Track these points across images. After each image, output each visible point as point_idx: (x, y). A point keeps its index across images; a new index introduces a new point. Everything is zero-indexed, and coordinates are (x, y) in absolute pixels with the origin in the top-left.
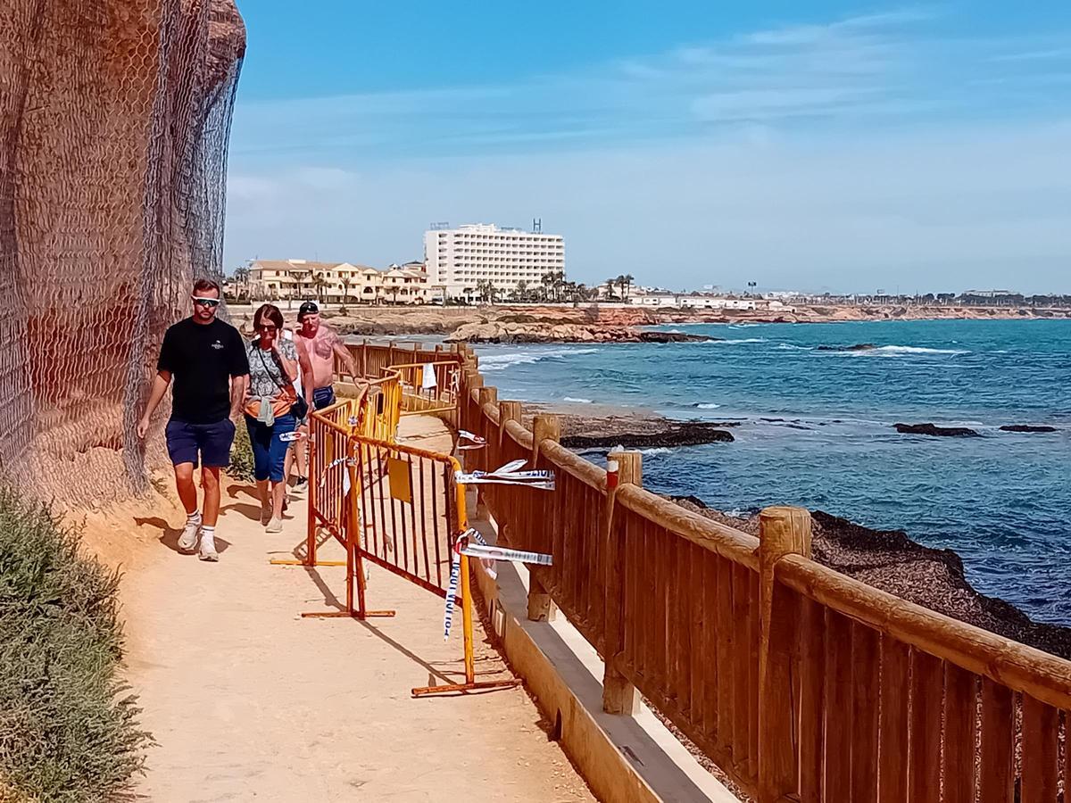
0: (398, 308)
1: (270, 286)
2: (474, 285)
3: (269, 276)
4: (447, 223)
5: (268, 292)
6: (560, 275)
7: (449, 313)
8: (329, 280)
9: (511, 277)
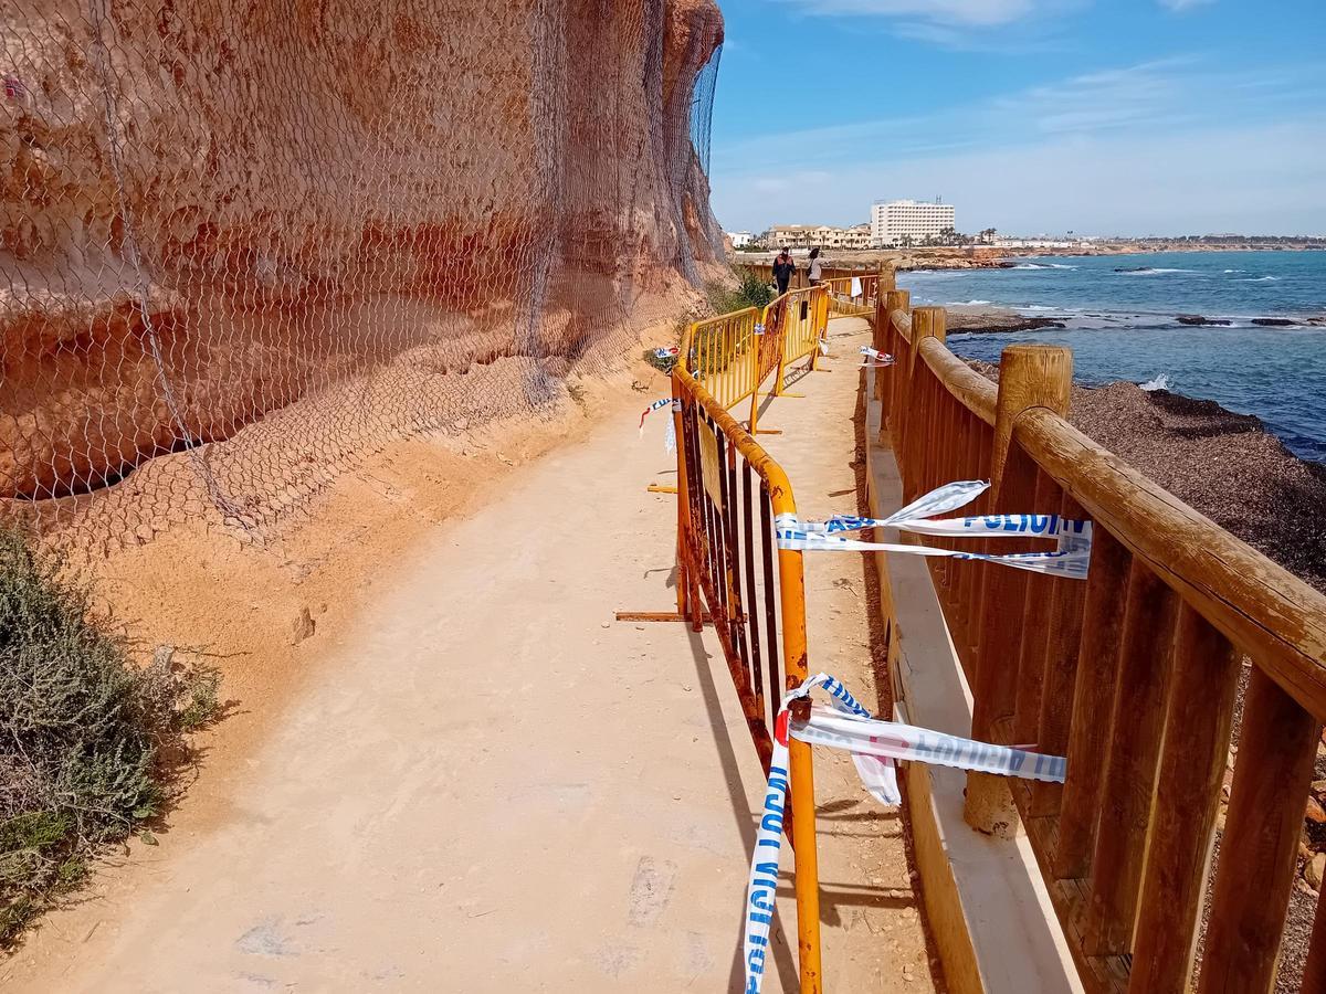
0: (853, 252)
2: (899, 237)
3: (780, 235)
4: (885, 200)
5: (779, 244)
6: (952, 229)
7: (884, 253)
9: (922, 232)
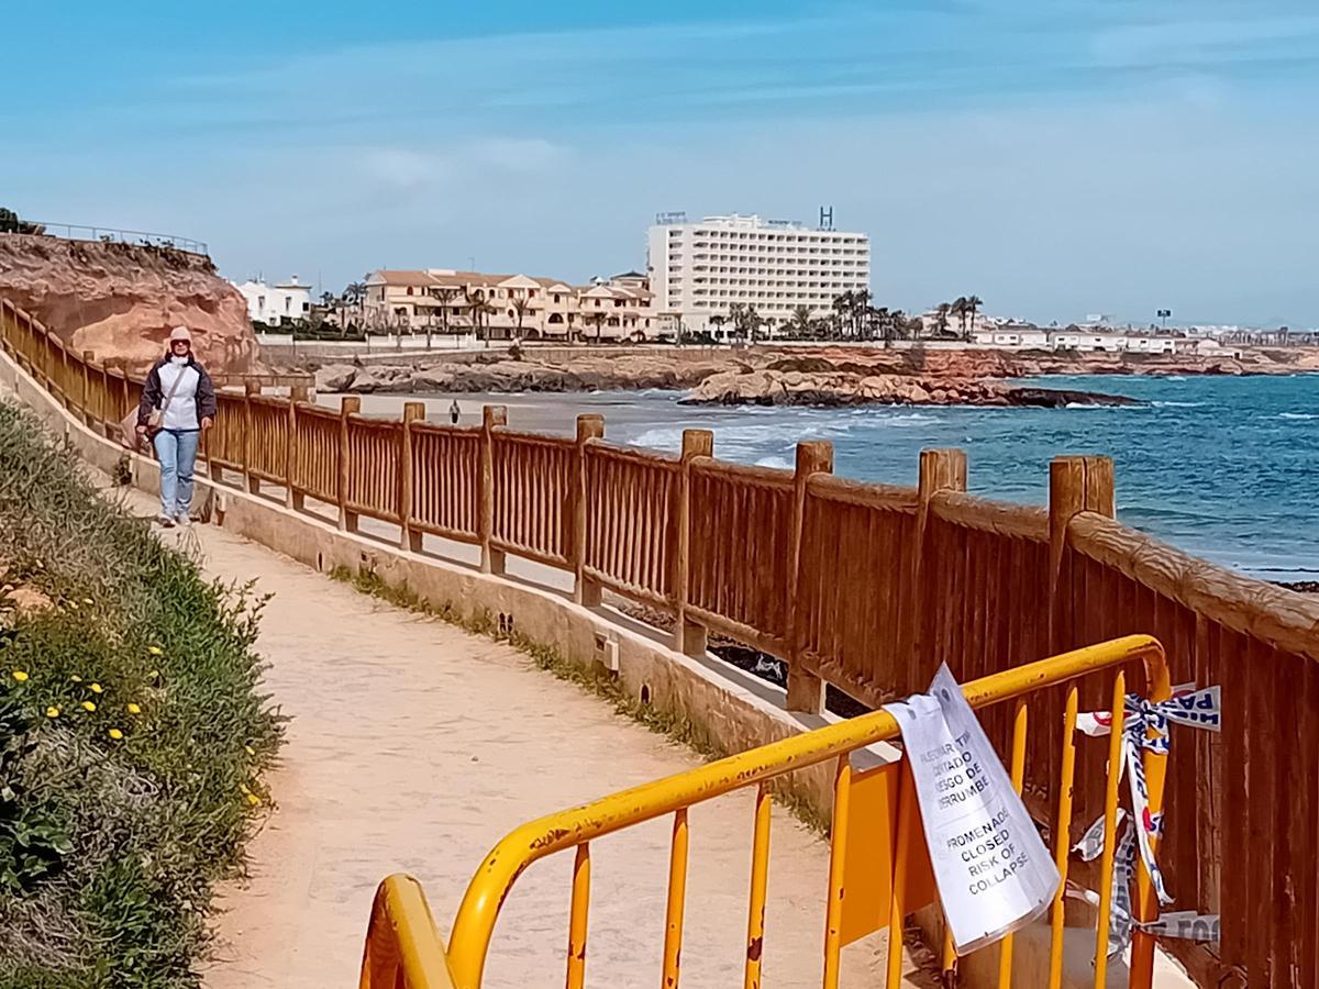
0: (604, 348)
1: (398, 311)
2: (725, 312)
3: (396, 295)
4: (684, 214)
5: (394, 320)
6: (864, 296)
7: (687, 356)
8: (493, 303)
9: (784, 300)
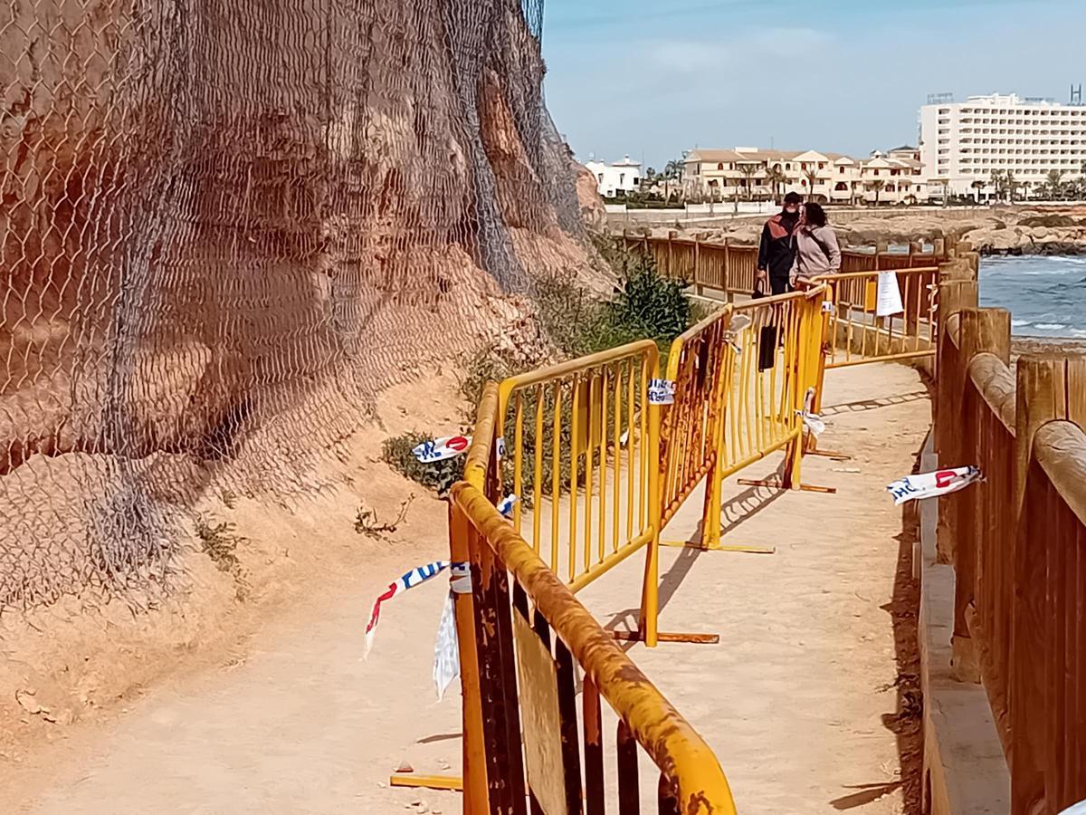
0: (881, 210)
1: (710, 183)
2: (987, 178)
3: (709, 169)
4: (951, 94)
5: (707, 191)
7: (952, 215)
8: (789, 174)
9: (1038, 166)
